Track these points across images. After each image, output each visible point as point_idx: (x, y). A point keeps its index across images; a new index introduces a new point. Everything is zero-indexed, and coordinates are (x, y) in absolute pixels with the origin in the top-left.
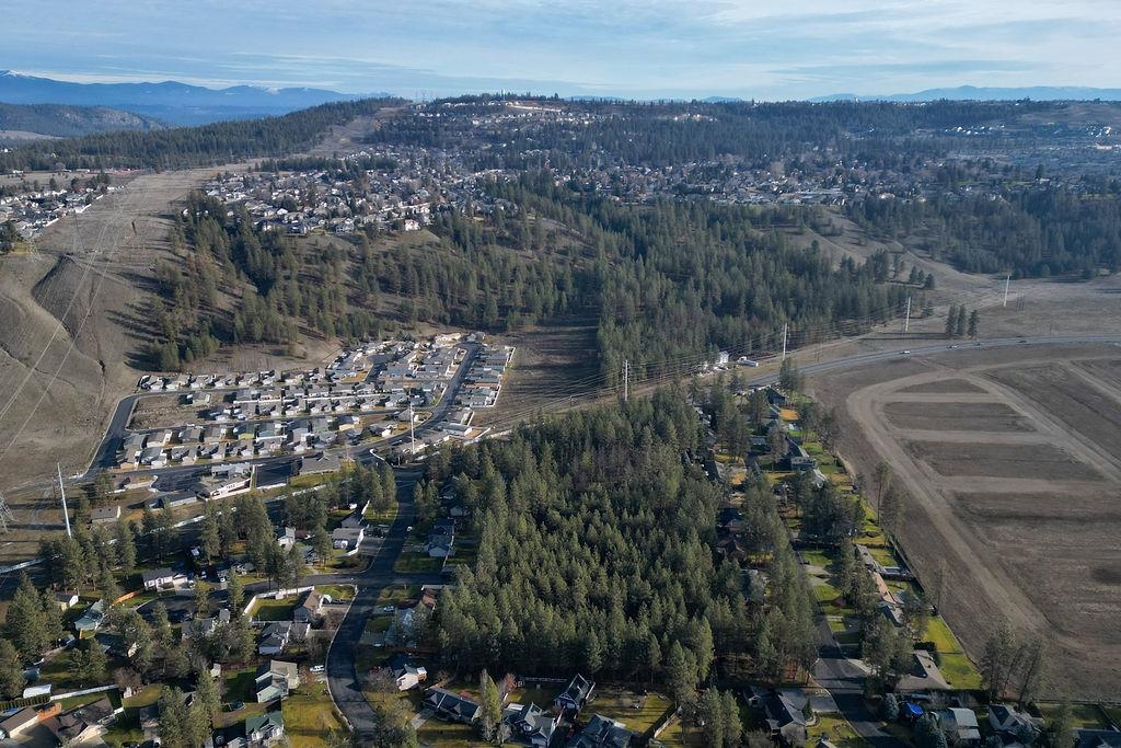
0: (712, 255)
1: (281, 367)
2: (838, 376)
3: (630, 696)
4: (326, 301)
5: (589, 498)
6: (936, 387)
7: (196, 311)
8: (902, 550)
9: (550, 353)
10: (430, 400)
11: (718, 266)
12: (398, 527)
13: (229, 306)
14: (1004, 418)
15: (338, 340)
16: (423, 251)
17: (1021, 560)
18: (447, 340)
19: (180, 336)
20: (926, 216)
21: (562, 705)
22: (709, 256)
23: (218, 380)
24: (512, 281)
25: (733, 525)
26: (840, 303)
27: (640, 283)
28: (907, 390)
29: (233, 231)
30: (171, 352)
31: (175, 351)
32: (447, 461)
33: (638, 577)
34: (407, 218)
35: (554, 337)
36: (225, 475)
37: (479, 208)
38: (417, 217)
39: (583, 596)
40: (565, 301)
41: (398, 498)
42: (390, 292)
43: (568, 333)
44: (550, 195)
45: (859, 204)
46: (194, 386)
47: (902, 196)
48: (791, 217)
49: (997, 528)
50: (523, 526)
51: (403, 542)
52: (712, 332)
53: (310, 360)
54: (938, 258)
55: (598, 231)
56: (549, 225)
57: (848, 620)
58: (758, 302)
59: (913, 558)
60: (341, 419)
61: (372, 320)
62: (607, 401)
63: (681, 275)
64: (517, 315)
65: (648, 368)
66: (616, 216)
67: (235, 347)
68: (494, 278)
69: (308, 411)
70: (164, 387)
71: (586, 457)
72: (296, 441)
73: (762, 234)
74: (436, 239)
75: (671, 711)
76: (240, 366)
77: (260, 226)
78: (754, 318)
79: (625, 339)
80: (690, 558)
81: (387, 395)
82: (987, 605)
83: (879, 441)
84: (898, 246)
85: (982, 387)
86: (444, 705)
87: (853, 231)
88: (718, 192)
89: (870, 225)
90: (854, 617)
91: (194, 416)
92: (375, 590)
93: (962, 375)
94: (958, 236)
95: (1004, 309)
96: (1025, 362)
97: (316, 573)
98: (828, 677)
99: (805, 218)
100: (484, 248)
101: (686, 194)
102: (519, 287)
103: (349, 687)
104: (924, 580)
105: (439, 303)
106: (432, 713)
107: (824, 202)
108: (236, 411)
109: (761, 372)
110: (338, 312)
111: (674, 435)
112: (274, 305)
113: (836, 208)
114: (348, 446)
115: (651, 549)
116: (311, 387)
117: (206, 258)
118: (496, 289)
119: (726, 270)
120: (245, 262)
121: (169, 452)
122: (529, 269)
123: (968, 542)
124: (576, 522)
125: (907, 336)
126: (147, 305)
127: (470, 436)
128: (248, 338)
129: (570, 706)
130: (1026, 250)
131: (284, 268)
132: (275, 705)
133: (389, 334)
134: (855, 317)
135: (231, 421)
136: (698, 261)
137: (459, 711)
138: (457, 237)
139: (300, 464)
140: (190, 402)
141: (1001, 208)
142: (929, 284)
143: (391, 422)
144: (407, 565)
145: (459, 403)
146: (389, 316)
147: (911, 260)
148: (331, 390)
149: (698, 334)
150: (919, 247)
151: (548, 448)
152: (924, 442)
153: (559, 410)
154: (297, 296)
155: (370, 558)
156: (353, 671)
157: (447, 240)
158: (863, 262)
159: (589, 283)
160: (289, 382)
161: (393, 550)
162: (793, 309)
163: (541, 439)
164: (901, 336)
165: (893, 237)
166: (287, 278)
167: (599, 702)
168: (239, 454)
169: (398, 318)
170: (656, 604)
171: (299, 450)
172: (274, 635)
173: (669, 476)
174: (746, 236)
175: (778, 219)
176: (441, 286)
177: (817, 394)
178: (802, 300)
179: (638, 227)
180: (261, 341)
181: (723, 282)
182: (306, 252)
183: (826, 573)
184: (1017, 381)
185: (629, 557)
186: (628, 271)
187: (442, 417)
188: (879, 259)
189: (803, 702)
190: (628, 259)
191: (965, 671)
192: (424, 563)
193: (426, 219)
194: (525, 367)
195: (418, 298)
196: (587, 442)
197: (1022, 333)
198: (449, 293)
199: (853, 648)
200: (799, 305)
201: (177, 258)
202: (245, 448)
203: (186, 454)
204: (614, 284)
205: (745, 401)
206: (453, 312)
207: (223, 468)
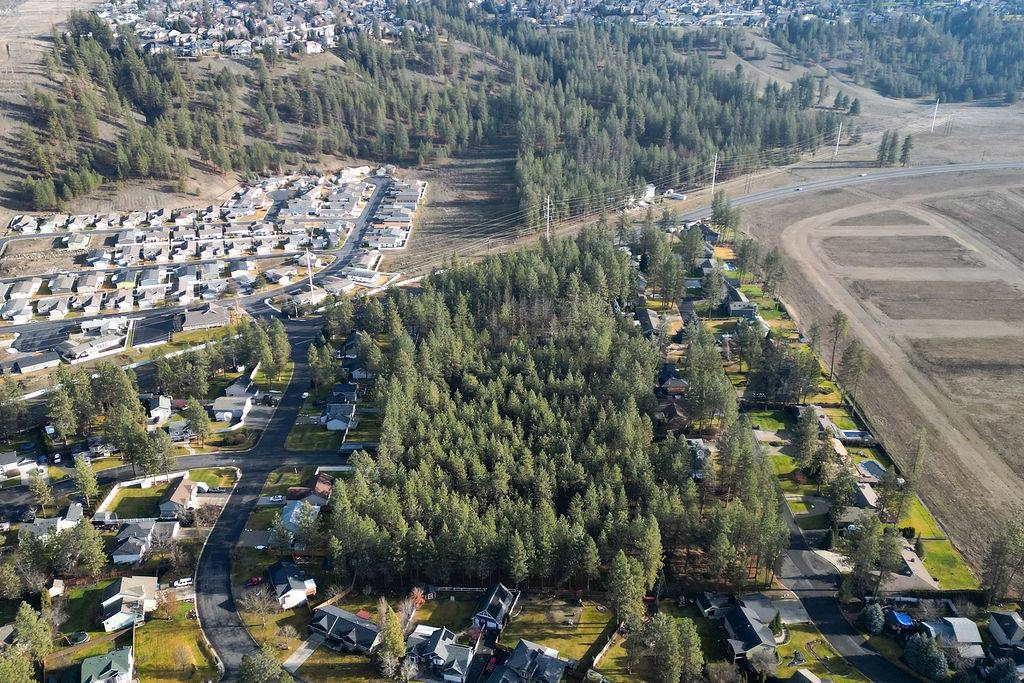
0: (634, 80)
1: (171, 204)
2: (770, 209)
3: (562, 608)
4: (221, 131)
5: (510, 358)
6: (872, 219)
7: (75, 143)
8: (860, 409)
9: (465, 188)
10: (334, 242)
11: (641, 91)
12: (292, 392)
13: (114, 137)
14: (948, 252)
15: (235, 175)
16: (326, 75)
17: (992, 418)
18: (355, 174)
19: (57, 170)
20: (850, 38)
21: (482, 624)
22: (631, 82)
23: (99, 220)
24: (424, 109)
25: (671, 384)
26: (768, 129)
27: (560, 110)
28: (843, 223)
29: (117, 54)
30: (45, 189)
31: (51, 188)
32: (349, 314)
33: (568, 457)
34: (309, 39)
35: (470, 170)
36: (97, 331)
37: (387, 31)
38: (321, 39)
39: (505, 482)
40: (480, 131)
41: (293, 358)
42: (292, 122)
43: (484, 165)
44: (464, 17)
45: (782, 25)
46: (72, 227)
47: (825, 17)
48: (713, 40)
49: (960, 380)
50: (434, 395)
51: (298, 412)
52: (637, 163)
53: (204, 197)
54: (862, 82)
55: (515, 54)
56: (461, 48)
57: (810, 500)
58: (684, 129)
59: (875, 420)
60: (234, 265)
61: (273, 152)
62: (527, 242)
63: (602, 101)
64: (430, 146)
65: (571, 203)
66: (533, 39)
67: (120, 184)
68: (404, 105)
69: (198, 255)
70: (38, 229)
71: (506, 310)
72: (181, 290)
73: (684, 58)
74: (340, 62)
75: (612, 628)
76: (126, 205)
77: (147, 48)
78: (681, 146)
79: (545, 172)
80: (629, 433)
81: (286, 237)
82: (964, 476)
83: (820, 280)
84: (821, 70)
85: (920, 218)
86: (336, 631)
87: (777, 55)
88: (637, 13)
89: (794, 48)
90: (817, 495)
91: (70, 261)
92: (262, 473)
93: (897, 206)
94: (882, 59)
95: (932, 134)
96: (960, 191)
97: (193, 452)
98: (793, 575)
99: (728, 41)
100: (393, 73)
101: (605, 16)
102: (431, 115)
103: (221, 606)
104: (890, 446)
105: (345, 133)
106: (321, 640)
107: (746, 24)
108: (117, 256)
109: (692, 206)
110: (235, 143)
111: (603, 282)
112: (162, 136)
113: (759, 30)
114: (240, 295)
115: (583, 421)
116: (202, 227)
117: (85, 84)
118: (407, 117)
119: (649, 96)
120: (131, 88)
121: (35, 304)
122: (442, 95)
123: (931, 397)
124: (496, 387)
125: (837, 165)
126: (18, 136)
127: (378, 283)
128: (133, 173)
129: (491, 625)
130: (949, 73)
131: (175, 95)
132: (125, 637)
133: (292, 167)
134: (782, 145)
135: (112, 267)
136: (620, 87)
137: (355, 640)
138: (363, 61)
139: (183, 319)
140: (65, 245)
141: (925, 29)
142: (855, 109)
143: (290, 267)
144: (301, 440)
145: (366, 245)
146: (292, 148)
147: (835, 84)
148: (224, 231)
149: (623, 166)
150: (841, 70)
151: (463, 300)
152: (869, 281)
153: (474, 254)
154: (188, 125)
155: (258, 432)
156: (228, 584)
157: (352, 64)
158: (789, 87)
159: (506, 111)
160: (179, 222)
161: (285, 421)
162: (720, 136)
163: (454, 287)
164: (831, 165)
165: (816, 62)
166: (177, 106)
167: (526, 617)
168: (117, 306)
169: (301, 150)
170: (592, 493)
171: (185, 301)
172: (131, 540)
173: (600, 331)
174: (668, 60)
175: (701, 42)
176: (347, 115)
177: (751, 230)
178: (730, 127)
179: (556, 50)
180: (148, 177)
181: (646, 109)
182: (198, 77)
183: (778, 439)
184: (956, 211)
185: (558, 431)
186: (547, 97)
187: (347, 262)
188: (804, 84)
189: (770, 614)
190: (547, 83)
191: (950, 562)
192: (322, 437)
193: (330, 42)
194: (438, 204)
195: (323, 128)
196: (506, 291)
197: (953, 159)
198: (355, 122)
199: (819, 535)
200: (726, 133)
201: (51, 83)
202: (122, 299)
203: (54, 307)
204: (532, 111)
205: (676, 240)
206: (360, 143)
207: (95, 324)
